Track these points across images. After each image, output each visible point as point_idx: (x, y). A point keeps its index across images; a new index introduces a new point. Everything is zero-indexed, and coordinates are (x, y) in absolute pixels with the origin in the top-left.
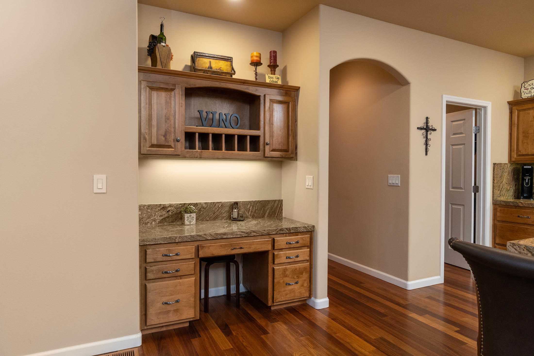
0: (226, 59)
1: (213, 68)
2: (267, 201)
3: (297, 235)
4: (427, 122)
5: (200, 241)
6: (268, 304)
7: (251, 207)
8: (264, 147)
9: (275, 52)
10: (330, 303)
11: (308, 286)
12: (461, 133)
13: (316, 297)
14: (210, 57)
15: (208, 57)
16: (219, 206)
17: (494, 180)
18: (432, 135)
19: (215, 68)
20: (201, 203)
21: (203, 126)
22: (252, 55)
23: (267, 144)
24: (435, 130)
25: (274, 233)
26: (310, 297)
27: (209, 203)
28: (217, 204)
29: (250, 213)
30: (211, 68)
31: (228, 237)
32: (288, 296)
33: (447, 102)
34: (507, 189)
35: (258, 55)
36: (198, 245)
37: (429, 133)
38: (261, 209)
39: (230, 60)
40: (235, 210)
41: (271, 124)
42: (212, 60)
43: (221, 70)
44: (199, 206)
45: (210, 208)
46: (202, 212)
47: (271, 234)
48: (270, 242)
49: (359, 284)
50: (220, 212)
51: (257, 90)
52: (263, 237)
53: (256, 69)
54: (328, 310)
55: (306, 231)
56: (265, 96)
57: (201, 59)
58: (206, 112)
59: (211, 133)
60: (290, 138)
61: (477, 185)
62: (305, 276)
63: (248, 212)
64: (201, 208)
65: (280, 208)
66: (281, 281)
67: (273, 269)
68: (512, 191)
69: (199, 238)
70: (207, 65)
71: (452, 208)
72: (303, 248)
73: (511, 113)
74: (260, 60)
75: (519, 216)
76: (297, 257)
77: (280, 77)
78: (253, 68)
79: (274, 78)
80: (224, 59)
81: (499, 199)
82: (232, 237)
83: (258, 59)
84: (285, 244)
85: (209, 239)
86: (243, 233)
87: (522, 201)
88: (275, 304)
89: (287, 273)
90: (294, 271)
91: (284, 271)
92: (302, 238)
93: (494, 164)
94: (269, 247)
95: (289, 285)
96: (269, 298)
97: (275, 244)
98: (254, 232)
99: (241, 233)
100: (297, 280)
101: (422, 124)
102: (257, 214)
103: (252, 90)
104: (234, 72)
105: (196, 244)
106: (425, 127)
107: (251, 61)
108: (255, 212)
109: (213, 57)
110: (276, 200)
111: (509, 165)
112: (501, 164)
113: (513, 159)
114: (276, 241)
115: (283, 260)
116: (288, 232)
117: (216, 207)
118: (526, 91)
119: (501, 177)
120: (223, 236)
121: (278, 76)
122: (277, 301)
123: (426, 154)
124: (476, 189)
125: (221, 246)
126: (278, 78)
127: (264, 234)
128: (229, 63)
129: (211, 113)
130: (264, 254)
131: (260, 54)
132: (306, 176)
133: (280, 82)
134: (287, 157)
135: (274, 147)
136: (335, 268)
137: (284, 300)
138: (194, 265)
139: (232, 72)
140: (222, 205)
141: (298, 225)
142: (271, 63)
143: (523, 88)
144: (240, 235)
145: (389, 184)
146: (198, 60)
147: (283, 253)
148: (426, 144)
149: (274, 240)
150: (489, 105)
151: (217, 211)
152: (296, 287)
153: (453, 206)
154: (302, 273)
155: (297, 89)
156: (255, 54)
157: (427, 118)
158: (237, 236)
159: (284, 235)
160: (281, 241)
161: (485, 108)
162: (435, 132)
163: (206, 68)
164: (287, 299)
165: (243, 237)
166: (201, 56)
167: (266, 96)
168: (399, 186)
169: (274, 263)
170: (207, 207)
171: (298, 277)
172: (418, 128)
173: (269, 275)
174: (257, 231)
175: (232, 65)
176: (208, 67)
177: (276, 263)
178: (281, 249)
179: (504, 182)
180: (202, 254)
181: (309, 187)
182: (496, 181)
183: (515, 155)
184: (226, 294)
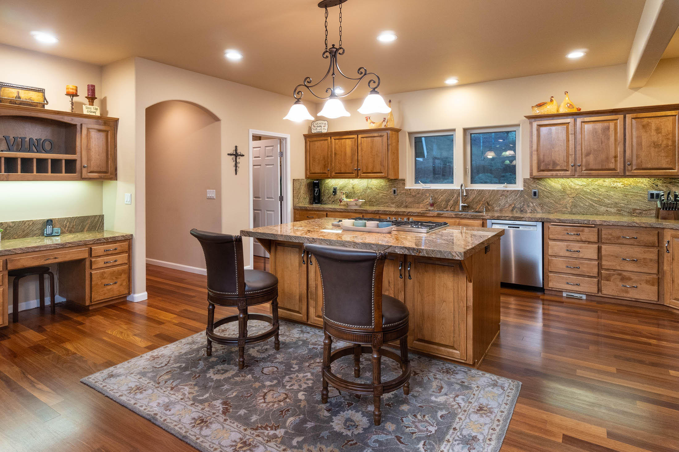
0: (37, 90)
1: (22, 98)
2: (87, 216)
3: (116, 243)
4: (236, 150)
5: (9, 255)
6: (86, 304)
7: (68, 223)
8: (81, 169)
9: (93, 86)
10: (148, 297)
11: (127, 285)
12: (271, 156)
13: (134, 293)
14: (18, 87)
15: (16, 87)
16: (30, 224)
17: (293, 191)
18: (240, 160)
19: (24, 98)
20: (7, 222)
21: (10, 150)
22: (68, 87)
23: (84, 167)
24: (243, 155)
25: (91, 243)
26: (129, 294)
27: (17, 222)
28: (27, 223)
29: (66, 229)
30: (19, 98)
31: (40, 250)
32: (106, 295)
33: (253, 134)
34: (304, 197)
35: (74, 88)
36: (6, 260)
37: (238, 157)
38: (80, 224)
39: (42, 91)
40: (49, 227)
41: (88, 149)
42: (20, 91)
43: (31, 100)
44: (5, 226)
45: (18, 226)
46: (8, 231)
47: (88, 244)
48: (87, 251)
49: (181, 280)
50: (31, 229)
51: (72, 120)
52: (79, 247)
53: (72, 100)
54: (147, 301)
55: (124, 239)
56: (81, 125)
57: (7, 89)
58: (13, 137)
59: (19, 158)
60: (109, 161)
61: (282, 195)
62: (124, 276)
63: (65, 228)
64: (7, 227)
65: (101, 222)
66: (99, 283)
67: (91, 274)
68: (308, 199)
69: (7, 253)
70: (15, 95)
71: (267, 214)
72: (122, 253)
73: (306, 143)
74: (76, 92)
75: (307, 217)
76: (116, 261)
77: (99, 108)
78: (69, 98)
79: (92, 108)
80: (35, 90)
81: (298, 205)
82: (45, 249)
83: (74, 91)
84: (103, 251)
85: (19, 253)
86: (57, 245)
87: (315, 206)
88: (93, 303)
89: (105, 275)
90: (112, 273)
91: (103, 274)
92: (120, 246)
93: (294, 180)
94: (86, 255)
95: (107, 285)
96: (86, 298)
97: (92, 253)
98: (69, 243)
99: (56, 245)
100: (116, 280)
101: (232, 151)
102: (75, 229)
103: (67, 119)
104: (47, 102)
105: (4, 258)
106: (235, 153)
107: (67, 93)
108: (73, 227)
109: (21, 88)
110: (96, 216)
111: (305, 180)
112: (299, 179)
113: (308, 176)
114: (93, 250)
115: (102, 265)
116: (105, 241)
117: (26, 225)
118: (314, 128)
119: (299, 189)
120: (35, 249)
121: (97, 107)
122: (95, 300)
123: (236, 174)
124: (281, 199)
125: (33, 258)
126: (96, 109)
127: (80, 245)
128: (41, 94)
129: (20, 138)
130: (80, 262)
131: (77, 87)
132: (126, 194)
133: (98, 114)
134: (105, 177)
135: (92, 169)
136: (163, 272)
137: (103, 298)
138: (2, 277)
139: (44, 102)
140: (34, 223)
141: (117, 235)
142: (88, 95)
143: (312, 126)
144: (54, 247)
145: (207, 198)
146: (4, 90)
147: (101, 260)
148: (236, 166)
149: (91, 249)
150: (288, 137)
151: (27, 229)
152: (115, 287)
153: (268, 212)
154: (121, 274)
155: (116, 121)
156: (71, 86)
157: (236, 147)
158: (51, 248)
159: (102, 244)
160: (98, 249)
161: (286, 138)
162: (243, 157)
163: (13, 98)
164: (105, 298)
165: (57, 248)
166: (7, 86)
167: (83, 125)
168: (214, 199)
169: (91, 268)
170: (15, 225)
171: (117, 278)
172: (228, 154)
173: (86, 279)
174: (73, 242)
175: (44, 96)
176: (16, 97)
177: (93, 268)
178: (99, 256)
179: (301, 193)
180: (10, 267)
181: (128, 203)
182: (295, 192)
183: (308, 174)
184: (39, 306)
